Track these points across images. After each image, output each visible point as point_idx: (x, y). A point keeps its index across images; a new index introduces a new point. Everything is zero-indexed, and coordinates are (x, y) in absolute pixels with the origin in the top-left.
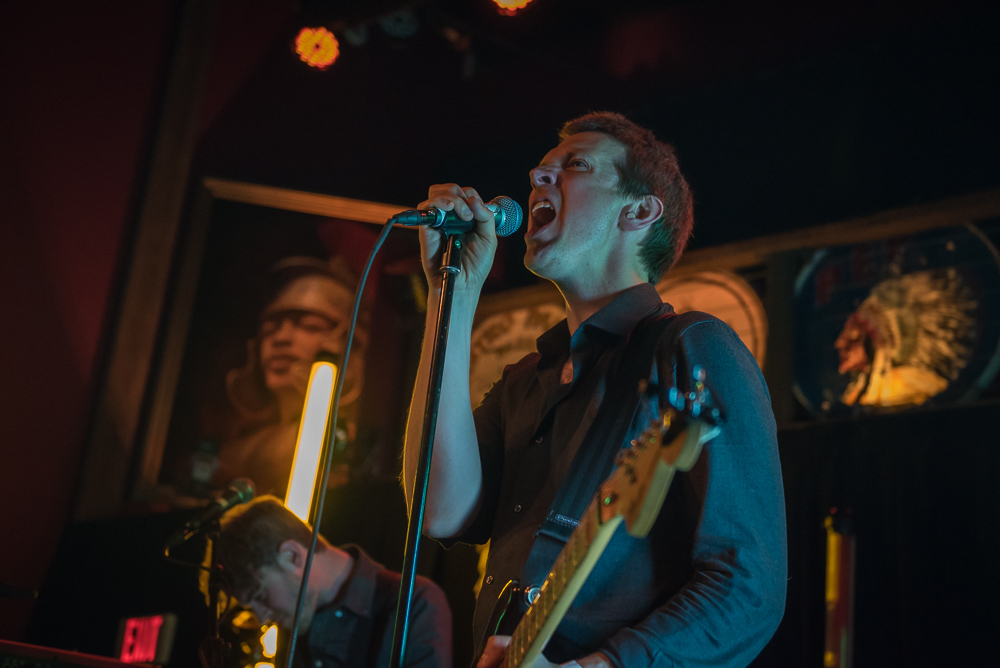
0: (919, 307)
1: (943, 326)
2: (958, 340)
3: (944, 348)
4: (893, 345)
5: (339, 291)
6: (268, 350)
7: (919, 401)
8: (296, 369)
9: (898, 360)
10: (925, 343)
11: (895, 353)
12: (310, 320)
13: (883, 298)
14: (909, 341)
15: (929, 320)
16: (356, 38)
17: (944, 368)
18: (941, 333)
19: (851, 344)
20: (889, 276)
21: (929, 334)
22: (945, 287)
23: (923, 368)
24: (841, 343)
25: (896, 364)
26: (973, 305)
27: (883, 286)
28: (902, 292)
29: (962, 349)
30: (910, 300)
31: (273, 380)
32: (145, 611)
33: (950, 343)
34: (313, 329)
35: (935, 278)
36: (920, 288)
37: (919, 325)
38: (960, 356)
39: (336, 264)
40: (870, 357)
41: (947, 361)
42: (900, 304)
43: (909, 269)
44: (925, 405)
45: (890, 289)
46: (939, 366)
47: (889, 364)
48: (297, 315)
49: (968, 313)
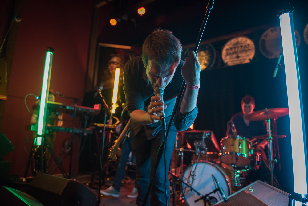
0: (202, 56)
1: (206, 59)
2: (208, 61)
3: (206, 62)
5: (119, 59)
6: (110, 68)
8: (114, 70)
12: (115, 63)
14: (201, 61)
15: (204, 58)
16: (119, 20)
21: (204, 60)
31: (111, 72)
32: (97, 103)
34: (116, 64)
36: (202, 53)
38: (208, 63)
39: (118, 55)
43: (201, 51)
44: (203, 70)
46: (205, 64)
48: (113, 63)
49: (209, 56)
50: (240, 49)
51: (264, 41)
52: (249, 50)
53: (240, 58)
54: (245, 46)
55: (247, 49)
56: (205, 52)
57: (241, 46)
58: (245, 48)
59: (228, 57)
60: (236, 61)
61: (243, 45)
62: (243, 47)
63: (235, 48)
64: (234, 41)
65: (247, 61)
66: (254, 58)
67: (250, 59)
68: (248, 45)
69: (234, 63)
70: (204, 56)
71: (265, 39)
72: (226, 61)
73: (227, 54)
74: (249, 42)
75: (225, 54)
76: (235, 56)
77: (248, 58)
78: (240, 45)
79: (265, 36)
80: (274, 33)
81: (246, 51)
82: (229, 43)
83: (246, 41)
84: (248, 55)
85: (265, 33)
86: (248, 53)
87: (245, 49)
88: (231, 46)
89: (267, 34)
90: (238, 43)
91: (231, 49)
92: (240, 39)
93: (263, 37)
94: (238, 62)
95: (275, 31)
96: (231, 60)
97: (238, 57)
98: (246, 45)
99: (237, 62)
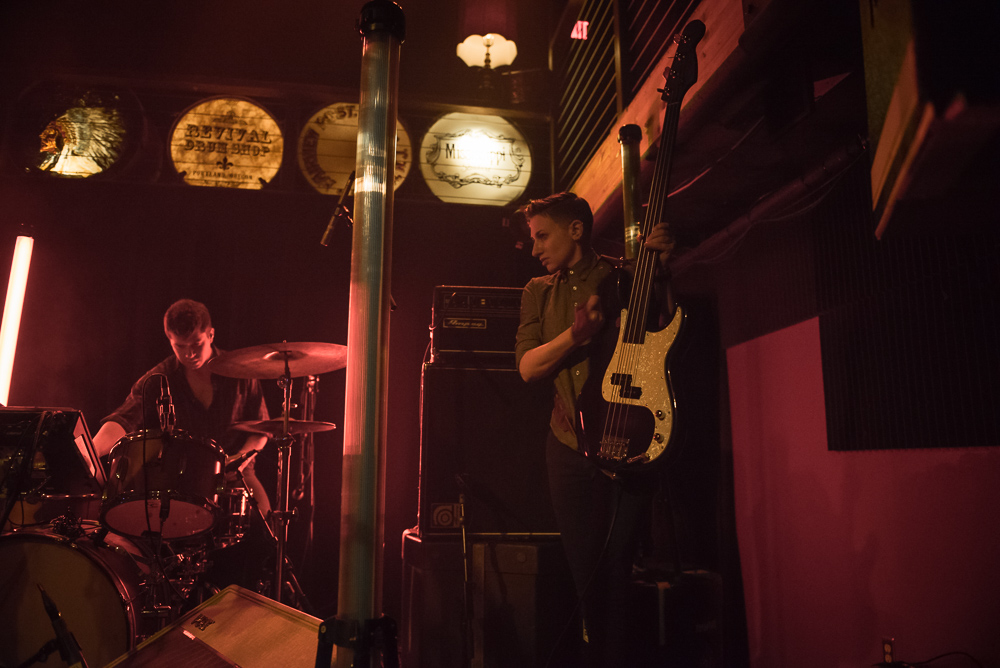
0: (93, 125)
1: (106, 139)
2: (113, 148)
3: (104, 151)
4: (74, 143)
7: (85, 176)
9: (76, 151)
10: (94, 145)
11: (75, 148)
13: (72, 115)
14: (84, 143)
15: (98, 134)
17: (102, 161)
18: (104, 143)
19: (49, 137)
20: (78, 105)
21: (97, 141)
22: (110, 119)
23: (91, 158)
24: (42, 136)
25: (73, 154)
26: (124, 131)
27: (74, 110)
28: (85, 115)
29: (114, 154)
30: (89, 121)
33: (108, 149)
35: (105, 112)
36: (95, 115)
37: (92, 135)
38: (112, 157)
40: (60, 147)
41: (105, 158)
42: (82, 122)
43: (91, 104)
44: (88, 178)
45: (77, 112)
46: (100, 159)
47: (70, 153)
49: (120, 134)
50: (236, 138)
51: (313, 134)
52: (266, 150)
53: (232, 170)
54: (254, 133)
55: (259, 145)
56: (106, 113)
57: (243, 132)
58: (252, 140)
59: (191, 155)
60: (219, 175)
61: (250, 130)
62: (245, 136)
63: (220, 130)
64: (219, 106)
65: (253, 185)
66: (275, 179)
67: (262, 181)
68: (266, 134)
69: (206, 182)
70: (103, 128)
71: (317, 129)
72: (181, 167)
73: (189, 145)
74: (268, 124)
75: (184, 142)
76: (213, 156)
77: (257, 175)
78: (237, 126)
79: (319, 122)
80: (347, 120)
81: (256, 152)
82: (201, 108)
83: (261, 118)
84: (259, 167)
85: (320, 114)
86: (261, 160)
87: (252, 143)
88: (207, 121)
89: (325, 117)
90: (231, 116)
91: (207, 129)
92: (242, 105)
93: (311, 124)
94: (223, 181)
95: (350, 115)
96: (201, 168)
97: (225, 164)
98: (258, 131)
99: (217, 179)
